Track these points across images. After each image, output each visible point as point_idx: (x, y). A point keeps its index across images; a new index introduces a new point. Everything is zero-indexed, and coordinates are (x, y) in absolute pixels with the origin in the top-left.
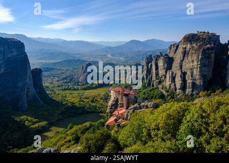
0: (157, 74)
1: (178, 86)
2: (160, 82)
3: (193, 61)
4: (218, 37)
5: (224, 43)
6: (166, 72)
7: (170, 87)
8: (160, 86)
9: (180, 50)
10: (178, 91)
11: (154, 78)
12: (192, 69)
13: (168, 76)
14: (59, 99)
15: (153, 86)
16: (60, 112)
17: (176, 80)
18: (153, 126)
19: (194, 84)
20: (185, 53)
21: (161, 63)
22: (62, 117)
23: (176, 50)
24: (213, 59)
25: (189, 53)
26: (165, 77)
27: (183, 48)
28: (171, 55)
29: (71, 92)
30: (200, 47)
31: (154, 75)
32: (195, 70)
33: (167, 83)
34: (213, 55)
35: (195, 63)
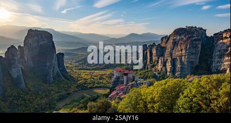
0: (151, 59)
1: (168, 70)
2: (153, 66)
3: (181, 50)
4: (205, 30)
5: (210, 36)
6: (159, 58)
7: (162, 70)
8: (153, 69)
9: (171, 41)
10: (168, 74)
11: (148, 63)
12: (181, 57)
13: (160, 61)
14: (75, 76)
15: (148, 69)
16: (76, 85)
17: (167, 64)
18: (149, 99)
19: (182, 68)
20: (175, 43)
21: (154, 52)
22: (77, 90)
23: (167, 41)
24: (200, 49)
25: (178, 44)
26: (158, 62)
27: (173, 39)
28: (163, 45)
29: (84, 71)
30: (188, 39)
31: (149, 60)
32: (183, 57)
33: (159, 67)
34: (200, 46)
35: (184, 52)
